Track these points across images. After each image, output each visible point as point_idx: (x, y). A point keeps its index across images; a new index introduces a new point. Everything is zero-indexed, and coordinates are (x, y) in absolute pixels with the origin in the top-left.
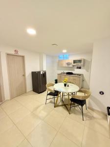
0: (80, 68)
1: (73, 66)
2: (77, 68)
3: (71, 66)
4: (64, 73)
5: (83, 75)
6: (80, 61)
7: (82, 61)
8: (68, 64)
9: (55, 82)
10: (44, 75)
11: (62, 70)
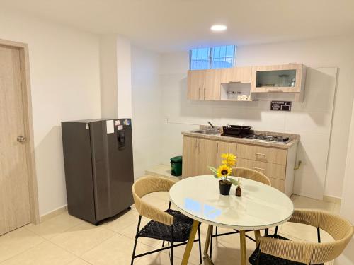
0: (286, 107)
1: (256, 97)
2: (273, 107)
3: (244, 98)
4: (212, 130)
5: (297, 137)
6: (286, 76)
7: (299, 78)
8: (233, 89)
9: (169, 168)
10: (123, 138)
11: (202, 116)
